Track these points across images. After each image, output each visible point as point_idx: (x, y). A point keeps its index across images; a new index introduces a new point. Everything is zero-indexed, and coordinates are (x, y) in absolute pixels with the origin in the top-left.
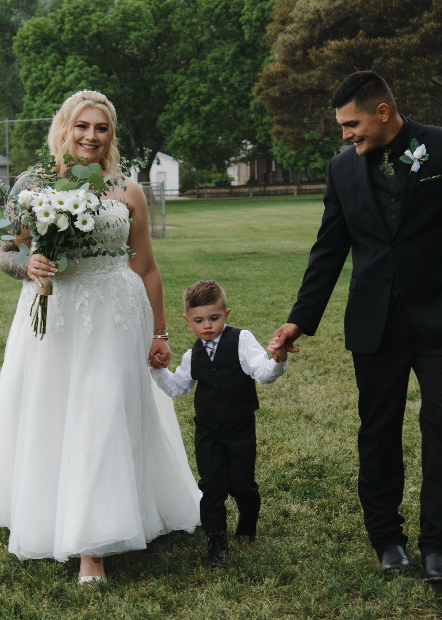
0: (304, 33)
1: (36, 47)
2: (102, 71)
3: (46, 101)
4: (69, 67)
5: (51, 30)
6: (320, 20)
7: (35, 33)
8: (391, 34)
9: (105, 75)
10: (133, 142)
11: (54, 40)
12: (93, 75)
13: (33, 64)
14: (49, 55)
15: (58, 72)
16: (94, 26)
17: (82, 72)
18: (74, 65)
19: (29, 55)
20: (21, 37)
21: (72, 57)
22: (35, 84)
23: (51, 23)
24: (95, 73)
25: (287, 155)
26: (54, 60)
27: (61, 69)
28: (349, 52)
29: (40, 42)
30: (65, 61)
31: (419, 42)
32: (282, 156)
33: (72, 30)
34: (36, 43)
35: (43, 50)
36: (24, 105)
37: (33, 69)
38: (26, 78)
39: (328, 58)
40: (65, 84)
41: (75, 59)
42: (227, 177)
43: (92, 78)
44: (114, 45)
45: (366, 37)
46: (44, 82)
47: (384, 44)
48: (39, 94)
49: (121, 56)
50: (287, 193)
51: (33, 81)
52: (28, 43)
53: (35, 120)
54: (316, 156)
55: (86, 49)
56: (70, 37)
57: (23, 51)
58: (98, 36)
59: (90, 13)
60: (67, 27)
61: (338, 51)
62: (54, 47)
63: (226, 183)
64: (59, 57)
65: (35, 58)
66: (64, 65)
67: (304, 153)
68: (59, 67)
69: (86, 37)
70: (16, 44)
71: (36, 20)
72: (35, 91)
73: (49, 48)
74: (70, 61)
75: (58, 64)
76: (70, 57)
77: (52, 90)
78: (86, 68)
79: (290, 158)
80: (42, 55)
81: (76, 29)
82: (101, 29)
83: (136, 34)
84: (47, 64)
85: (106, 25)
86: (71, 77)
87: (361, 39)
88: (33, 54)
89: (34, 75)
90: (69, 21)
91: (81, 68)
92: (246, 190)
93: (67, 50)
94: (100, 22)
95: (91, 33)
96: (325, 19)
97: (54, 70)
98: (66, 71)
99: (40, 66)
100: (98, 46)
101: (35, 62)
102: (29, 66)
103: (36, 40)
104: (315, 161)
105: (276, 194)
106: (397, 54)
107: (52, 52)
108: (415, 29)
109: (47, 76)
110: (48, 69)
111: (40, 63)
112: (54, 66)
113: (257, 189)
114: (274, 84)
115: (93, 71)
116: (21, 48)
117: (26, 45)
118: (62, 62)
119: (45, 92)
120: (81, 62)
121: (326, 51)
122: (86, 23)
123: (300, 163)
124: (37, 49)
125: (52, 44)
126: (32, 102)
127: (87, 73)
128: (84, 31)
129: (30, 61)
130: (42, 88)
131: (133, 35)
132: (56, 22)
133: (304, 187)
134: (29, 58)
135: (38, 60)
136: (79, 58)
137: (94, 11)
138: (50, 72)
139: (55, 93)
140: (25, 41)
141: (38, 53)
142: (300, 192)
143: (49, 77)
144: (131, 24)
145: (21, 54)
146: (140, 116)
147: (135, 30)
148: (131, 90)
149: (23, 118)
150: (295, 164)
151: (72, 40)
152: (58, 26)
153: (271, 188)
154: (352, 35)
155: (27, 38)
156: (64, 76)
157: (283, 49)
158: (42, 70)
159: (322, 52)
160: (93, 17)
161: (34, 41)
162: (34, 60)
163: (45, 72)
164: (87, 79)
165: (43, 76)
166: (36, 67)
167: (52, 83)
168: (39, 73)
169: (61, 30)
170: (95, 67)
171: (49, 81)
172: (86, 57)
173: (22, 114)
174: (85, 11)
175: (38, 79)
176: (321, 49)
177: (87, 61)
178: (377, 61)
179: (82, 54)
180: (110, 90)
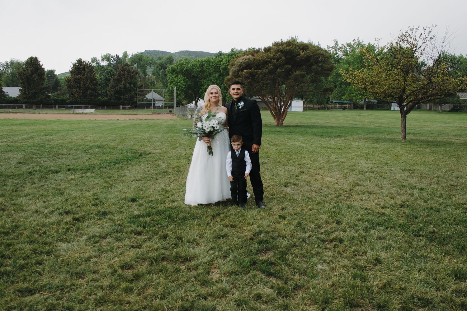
0: (238, 68)
1: (171, 72)
2: (187, 79)
3: (173, 85)
6: (242, 65)
7: (171, 69)
8: (261, 69)
10: (194, 96)
11: (176, 71)
15: (176, 78)
16: (185, 68)
23: (175, 67)
28: (250, 73)
31: (268, 71)
36: (168, 86)
38: (169, 79)
39: (244, 74)
40: (178, 81)
41: (181, 75)
43: (184, 80)
44: (190, 72)
47: (259, 71)
49: (192, 75)
53: (171, 89)
58: (186, 70)
59: (185, 65)
60: (179, 68)
61: (247, 73)
64: (177, 75)
71: (171, 66)
72: (171, 82)
73: (174, 72)
74: (179, 76)
78: (183, 78)
80: (173, 74)
81: (181, 68)
84: (174, 76)
85: (188, 68)
86: (180, 79)
87: (253, 70)
88: (171, 74)
90: (180, 66)
93: (179, 73)
96: (243, 65)
100: (186, 73)
106: (262, 74)
107: (175, 74)
108: (267, 68)
112: (176, 77)
114: (229, 81)
115: (185, 78)
116: (168, 72)
121: (244, 73)
122: (183, 67)
124: (172, 72)
126: (170, 85)
128: (183, 69)
129: (170, 75)
131: (195, 70)
137: (185, 64)
139: (176, 83)
144: (194, 68)
145: (168, 74)
146: (196, 90)
148: (194, 83)
151: (180, 71)
154: (250, 69)
155: (169, 70)
156: (178, 79)
157: (232, 72)
160: (185, 66)
165: (173, 79)
167: (175, 81)
169: (178, 68)
173: (168, 88)
174: (183, 64)
176: (242, 72)
177: (183, 76)
178: (257, 76)
179: (183, 74)
180: (189, 84)
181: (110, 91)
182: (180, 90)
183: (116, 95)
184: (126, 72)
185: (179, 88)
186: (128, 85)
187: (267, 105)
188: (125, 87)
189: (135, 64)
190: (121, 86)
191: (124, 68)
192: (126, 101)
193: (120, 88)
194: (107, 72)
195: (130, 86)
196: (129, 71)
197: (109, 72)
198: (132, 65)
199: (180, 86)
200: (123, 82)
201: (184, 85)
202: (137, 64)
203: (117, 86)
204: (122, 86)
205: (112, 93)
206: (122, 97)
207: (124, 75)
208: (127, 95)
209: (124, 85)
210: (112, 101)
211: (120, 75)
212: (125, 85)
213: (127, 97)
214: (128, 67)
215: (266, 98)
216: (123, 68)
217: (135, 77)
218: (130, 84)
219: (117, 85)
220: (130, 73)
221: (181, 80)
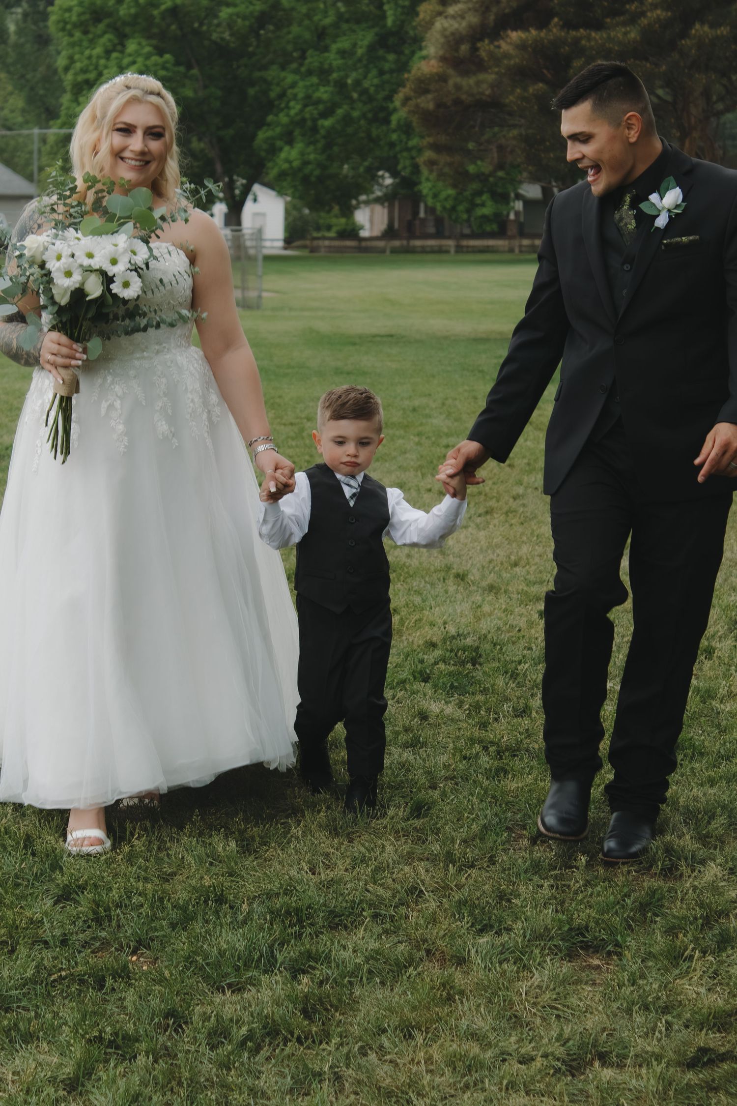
0: (473, 19)
1: (82, 23)
2: (178, 63)
4: (130, 55)
8: (599, 26)
9: (182, 69)
10: (219, 168)
11: (109, 15)
12: (164, 68)
13: (77, 49)
14: (101, 36)
15: (113, 63)
17: (148, 63)
18: (137, 53)
19: (71, 35)
20: (61, 8)
21: (135, 41)
22: (80, 78)
24: (168, 65)
25: (443, 195)
26: (108, 44)
27: (117, 58)
28: (538, 49)
29: (87, 16)
30: (124, 46)
31: (638, 38)
32: (435, 196)
34: (83, 18)
35: (92, 29)
36: (63, 108)
37: (77, 57)
38: (67, 69)
39: (506, 56)
41: (139, 44)
42: (354, 224)
43: (163, 73)
44: (196, 25)
45: (562, 27)
46: (92, 76)
47: (589, 38)
48: (84, 92)
49: (206, 43)
50: (441, 251)
51: (76, 74)
52: (70, 17)
54: (485, 197)
55: (155, 30)
56: (133, 11)
57: (63, 29)
58: (174, 11)
61: (522, 46)
62: (108, 26)
63: (351, 233)
64: (116, 41)
65: (81, 41)
66: (122, 52)
67: (467, 193)
68: (115, 55)
69: (156, 12)
70: (53, 18)
72: (79, 88)
73: (101, 26)
74: (132, 46)
75: (114, 50)
76: (131, 41)
78: (155, 58)
79: (446, 199)
80: (90, 36)
82: (179, 2)
83: (230, 10)
84: (98, 50)
87: (555, 31)
88: (78, 34)
89: (78, 65)
91: (148, 57)
92: (381, 244)
93: (127, 30)
95: (163, 7)
97: (108, 59)
98: (126, 61)
99: (87, 52)
100: (173, 27)
101: (80, 45)
102: (71, 51)
103: (83, 13)
104: (483, 205)
105: (424, 251)
106: (606, 53)
107: (105, 33)
108: (633, 19)
109: (96, 67)
110: (99, 57)
111: (87, 48)
112: (108, 53)
113: (397, 243)
114: (426, 91)
115: (166, 62)
116: (61, 25)
117: (67, 20)
118: (119, 48)
120: (147, 49)
121: (505, 46)
123: (461, 208)
124: (83, 27)
125: (106, 21)
126: (74, 105)
127: (156, 65)
129: (72, 45)
130: (89, 84)
131: (225, 12)
133: (465, 243)
134: (72, 40)
135: (85, 44)
136: (144, 42)
138: (102, 62)
140: (67, 15)
141: (86, 32)
142: (459, 249)
143: (101, 68)
145: (61, 34)
146: (231, 132)
147: (228, 5)
148: (219, 93)
149: (61, 127)
150: (454, 208)
151: (135, 16)
153: (418, 243)
154: (543, 24)
155: (69, 10)
157: (442, 40)
158: (90, 58)
159: (499, 47)
161: (80, 15)
162: (79, 43)
163: (94, 61)
165: (91, 68)
166: (82, 53)
168: (86, 62)
170: (167, 56)
172: (154, 42)
173: (59, 121)
175: (84, 71)
176: (496, 43)
177: (156, 47)
179: (149, 38)
180: (188, 92)
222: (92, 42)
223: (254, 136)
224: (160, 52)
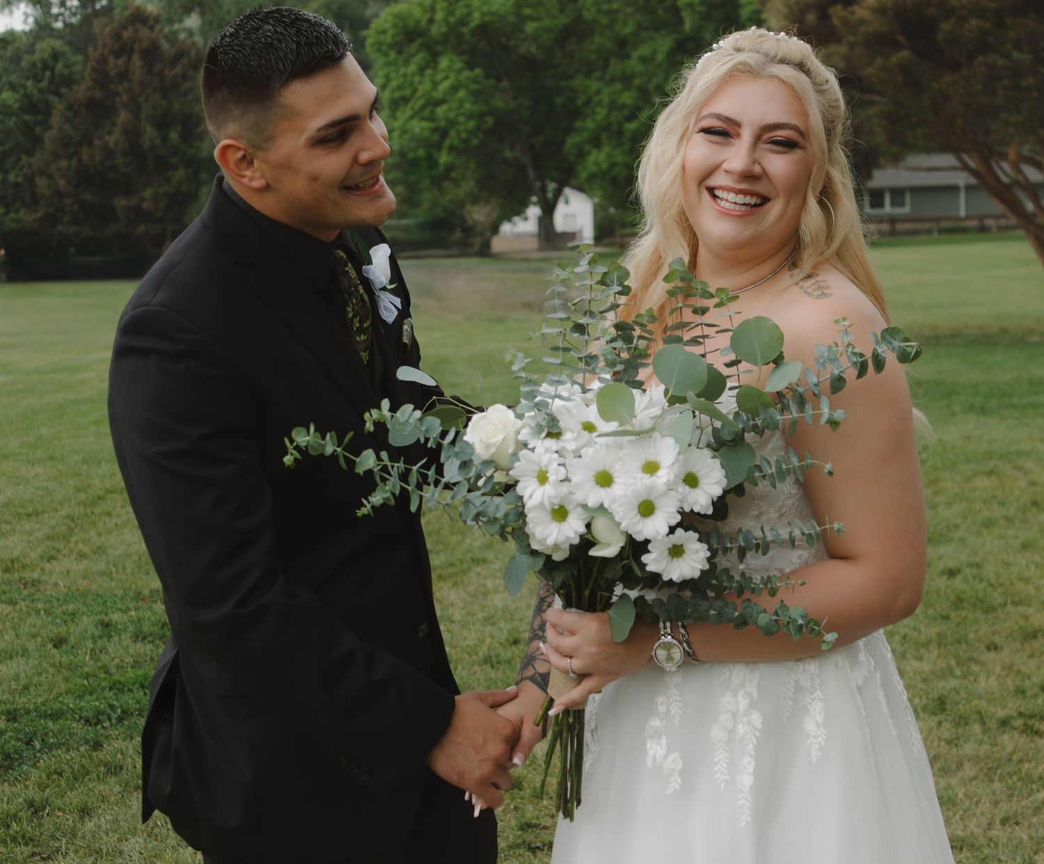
1: (396, 44)
2: (487, 77)
3: (411, 118)
4: (443, 71)
5: (418, 22)
7: (395, 26)
9: (492, 82)
10: (531, 173)
11: (422, 34)
12: (475, 82)
13: (392, 68)
14: (414, 55)
15: (427, 79)
16: (477, 15)
17: (460, 77)
18: (450, 69)
19: (386, 55)
20: (376, 31)
21: (447, 57)
22: (397, 95)
23: (417, 13)
24: (479, 79)
26: (422, 62)
27: (431, 75)
28: (900, 12)
29: (401, 37)
30: (436, 63)
33: (446, 20)
34: (397, 39)
35: (406, 49)
37: (393, 75)
38: (384, 87)
39: (862, 22)
40: (438, 94)
41: (451, 60)
43: (473, 86)
44: (503, 40)
46: (407, 92)
48: (401, 108)
49: (514, 57)
51: (392, 92)
52: (385, 39)
55: (465, 47)
56: (444, 29)
57: (379, 51)
58: (482, 29)
60: (439, 16)
61: (881, 10)
62: (421, 45)
64: (429, 59)
65: (396, 60)
66: (435, 68)
68: (428, 72)
69: (465, 30)
70: (369, 41)
71: (396, 7)
72: (395, 105)
73: (414, 46)
74: (444, 63)
75: (427, 67)
76: (443, 58)
77: (420, 103)
78: (466, 73)
80: (405, 56)
81: (452, 20)
82: (487, 19)
83: (535, 25)
84: (412, 68)
85: (494, 14)
86: (445, 85)
88: (393, 55)
89: (394, 83)
90: (443, 9)
91: (460, 71)
93: (439, 48)
94: (485, 9)
95: (472, 25)
97: (422, 76)
98: (439, 77)
99: (402, 71)
100: (483, 43)
101: (396, 65)
102: (387, 70)
103: (397, 35)
107: (418, 51)
109: (412, 84)
110: (413, 75)
111: (402, 67)
112: (422, 70)
115: (477, 76)
116: (377, 46)
117: (383, 41)
118: (432, 65)
119: (410, 105)
120: (459, 65)
121: (860, 12)
122: (465, 11)
124: (398, 47)
125: (419, 41)
127: (467, 79)
128: (463, 22)
129: (388, 64)
130: (405, 100)
131: (530, 27)
132: (424, 10)
135: (400, 63)
136: (455, 58)
138: (417, 79)
139: (423, 107)
140: (382, 37)
141: (400, 52)
143: (415, 85)
144: (527, 11)
146: (541, 139)
147: (532, 19)
148: (528, 103)
151: (447, 35)
152: (427, 16)
155: (384, 32)
156: (435, 84)
157: (785, 10)
158: (405, 75)
159: (853, 13)
161: (394, 36)
162: (394, 63)
163: (409, 78)
164: (466, 87)
165: (406, 85)
166: (397, 72)
167: (419, 93)
168: (401, 80)
169: (431, 21)
170: (478, 71)
171: (415, 91)
172: (465, 58)
175: (400, 88)
176: (850, 9)
177: (467, 63)
178: (946, 26)
179: (461, 53)
180: (499, 103)
181: (50, 176)
182: (452, 148)
183: (87, 196)
184: (137, 62)
185: (444, 134)
186: (150, 134)
187: (1014, 206)
188: (134, 148)
189: (188, 11)
190: (111, 140)
191: (126, 34)
192: (142, 228)
193: (109, 152)
194: (34, 64)
195: (165, 139)
196: (151, 54)
197: (45, 66)
198: (171, 21)
199: (452, 123)
200: (123, 116)
201: (470, 116)
202: (202, 14)
203: (91, 144)
204: (114, 138)
205: (62, 183)
206: (120, 203)
207: (124, 75)
208: (148, 193)
209: (126, 132)
210: (60, 228)
211: (102, 78)
212: (133, 134)
213: (145, 205)
214: (145, 32)
215: (1006, 166)
216: (117, 36)
217: (188, 85)
218: (162, 124)
219: (86, 139)
220: (158, 67)
221: (455, 88)
222: (407, 62)
223: (562, 143)
224: (471, 66)
